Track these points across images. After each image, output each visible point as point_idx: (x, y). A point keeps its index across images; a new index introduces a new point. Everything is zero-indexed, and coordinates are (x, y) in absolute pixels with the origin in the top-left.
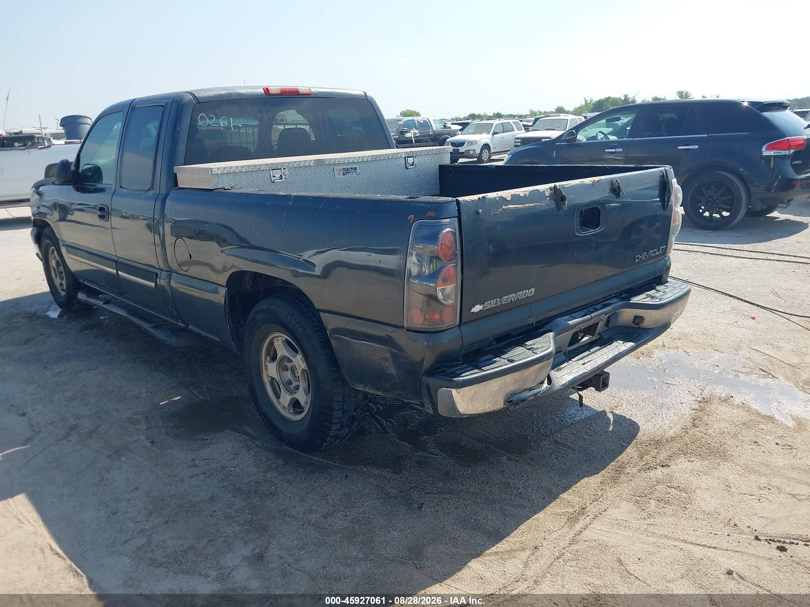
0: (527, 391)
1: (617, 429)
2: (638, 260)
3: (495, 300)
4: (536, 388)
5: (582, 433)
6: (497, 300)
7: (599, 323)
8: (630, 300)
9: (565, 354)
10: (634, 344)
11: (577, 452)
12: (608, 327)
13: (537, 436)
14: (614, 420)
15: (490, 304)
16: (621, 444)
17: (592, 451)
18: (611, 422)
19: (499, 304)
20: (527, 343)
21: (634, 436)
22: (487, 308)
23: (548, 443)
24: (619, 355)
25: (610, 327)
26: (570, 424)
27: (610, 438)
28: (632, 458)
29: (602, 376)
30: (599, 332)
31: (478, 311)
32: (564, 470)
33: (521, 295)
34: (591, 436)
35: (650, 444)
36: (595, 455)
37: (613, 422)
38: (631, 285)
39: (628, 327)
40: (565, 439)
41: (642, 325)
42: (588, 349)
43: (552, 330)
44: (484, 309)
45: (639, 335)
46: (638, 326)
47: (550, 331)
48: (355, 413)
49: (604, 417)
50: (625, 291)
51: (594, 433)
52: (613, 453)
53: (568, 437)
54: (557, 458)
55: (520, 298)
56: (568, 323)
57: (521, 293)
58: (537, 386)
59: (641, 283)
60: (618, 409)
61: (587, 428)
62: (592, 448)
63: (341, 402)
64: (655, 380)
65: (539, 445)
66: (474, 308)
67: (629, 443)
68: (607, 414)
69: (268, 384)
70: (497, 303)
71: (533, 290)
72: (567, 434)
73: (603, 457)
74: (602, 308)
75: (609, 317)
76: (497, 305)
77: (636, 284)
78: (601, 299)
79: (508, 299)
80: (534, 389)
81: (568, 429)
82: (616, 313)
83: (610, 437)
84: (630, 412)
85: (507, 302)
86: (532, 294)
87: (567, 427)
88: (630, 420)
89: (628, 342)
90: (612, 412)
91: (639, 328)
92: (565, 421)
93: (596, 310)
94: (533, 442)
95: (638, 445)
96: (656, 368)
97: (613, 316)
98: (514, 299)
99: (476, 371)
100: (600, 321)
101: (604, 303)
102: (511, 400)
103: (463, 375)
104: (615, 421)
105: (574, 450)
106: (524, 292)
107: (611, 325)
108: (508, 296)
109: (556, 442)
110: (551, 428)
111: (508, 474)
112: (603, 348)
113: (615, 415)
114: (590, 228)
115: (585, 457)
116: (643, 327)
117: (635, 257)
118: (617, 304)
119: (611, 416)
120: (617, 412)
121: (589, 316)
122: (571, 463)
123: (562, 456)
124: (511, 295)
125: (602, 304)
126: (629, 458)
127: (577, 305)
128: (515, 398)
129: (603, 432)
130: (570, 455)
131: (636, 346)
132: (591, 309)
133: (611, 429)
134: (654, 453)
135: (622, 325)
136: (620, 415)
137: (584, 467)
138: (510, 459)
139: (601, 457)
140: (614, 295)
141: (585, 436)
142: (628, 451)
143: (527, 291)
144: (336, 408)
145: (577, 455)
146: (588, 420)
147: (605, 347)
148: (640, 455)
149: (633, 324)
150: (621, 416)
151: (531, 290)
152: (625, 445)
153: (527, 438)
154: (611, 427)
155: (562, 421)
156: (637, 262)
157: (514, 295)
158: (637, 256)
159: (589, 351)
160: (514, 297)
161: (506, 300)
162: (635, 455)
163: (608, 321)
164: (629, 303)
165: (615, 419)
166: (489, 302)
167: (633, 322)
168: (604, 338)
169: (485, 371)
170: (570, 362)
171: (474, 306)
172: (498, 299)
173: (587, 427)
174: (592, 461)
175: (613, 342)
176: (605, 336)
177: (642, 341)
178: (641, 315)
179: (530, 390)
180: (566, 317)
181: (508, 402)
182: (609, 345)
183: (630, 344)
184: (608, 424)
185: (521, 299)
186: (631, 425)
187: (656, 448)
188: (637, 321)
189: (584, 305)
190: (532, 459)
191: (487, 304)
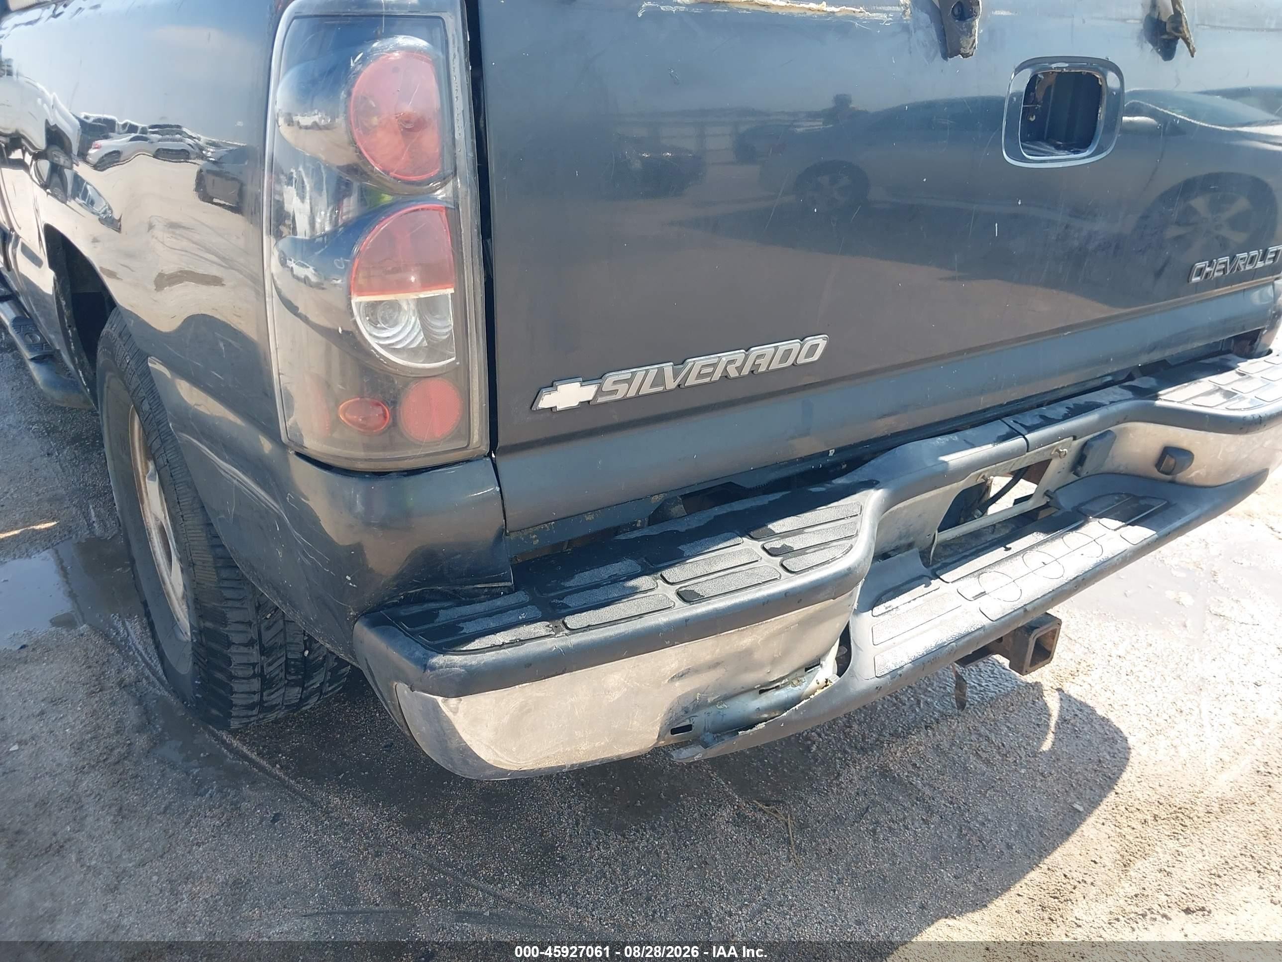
0: (751, 693)
1: (1064, 749)
2: (1198, 278)
3: (653, 370)
4: (785, 685)
5: (966, 749)
6: (661, 371)
7: (1051, 460)
8: (1156, 397)
9: (924, 555)
10: (1153, 532)
11: (936, 818)
12: (1076, 474)
13: (839, 745)
14: (1060, 716)
15: (629, 381)
16: (1071, 804)
17: (980, 818)
18: (1053, 723)
19: (671, 384)
20: (777, 526)
21: (1109, 781)
22: (618, 396)
23: (864, 773)
24: (1098, 569)
25: (1084, 474)
26: (937, 715)
27: (1040, 777)
28: (1095, 862)
29: (1036, 631)
30: (1049, 488)
31: (575, 404)
32: (884, 880)
33: (767, 358)
34: (987, 762)
35: (1155, 817)
36: (986, 832)
37: (1057, 723)
38: (1167, 353)
39: (1139, 476)
40: (914, 765)
41: (1186, 476)
42: (1003, 542)
43: (878, 482)
44: (601, 400)
45: (1167, 506)
46: (1169, 477)
47: (871, 484)
48: (307, 653)
49: (1034, 703)
50: (1147, 370)
51: (999, 753)
52: (1041, 833)
53: (923, 759)
54: (874, 831)
55: (762, 369)
56: (944, 462)
57: (768, 349)
58: (793, 676)
59: (1199, 347)
60: (1078, 680)
61: (980, 735)
62: (983, 810)
63: (250, 624)
64: (1187, 599)
65: (836, 778)
66: (554, 395)
67: (1094, 804)
68: (1045, 693)
69: (154, 532)
70: (660, 379)
71: (821, 342)
72: (922, 748)
73: (1009, 847)
74: (1066, 418)
75: (1085, 444)
76: (660, 389)
77: (1180, 349)
78: (1068, 386)
79: (710, 370)
80: (777, 688)
81: (927, 735)
82: (1108, 437)
83: (1042, 774)
84: (1109, 694)
85: (707, 380)
86: (816, 358)
87: (926, 727)
88: (1105, 721)
89: (1132, 524)
90: (1059, 690)
91: (1172, 482)
92: (926, 702)
93: (1048, 422)
94: (823, 763)
95: (1118, 817)
96: (1191, 567)
97: (1098, 443)
98: (740, 369)
99: (540, 628)
100: (1056, 457)
101: (1075, 400)
102: (687, 723)
103: (471, 646)
104: (1063, 720)
105: (929, 810)
106: (783, 346)
107: (1088, 467)
108: (713, 359)
109: (885, 772)
110: (883, 724)
111: (719, 877)
112: (1053, 539)
113: (1065, 698)
114: (1058, 148)
115: (958, 837)
116: (1184, 480)
117: (1193, 266)
118: (1113, 409)
119: (1053, 703)
120: (1073, 691)
121: (1018, 442)
122: (911, 855)
123: (890, 828)
124: (725, 357)
125: (1070, 403)
126: (1087, 863)
127: (985, 401)
128: (700, 720)
129: (1023, 753)
130: (917, 824)
131: (1157, 539)
132: (1030, 419)
133: (1046, 746)
134: (1165, 853)
135: (1121, 468)
136: (1081, 703)
137: (948, 876)
138: (740, 819)
139: (1003, 846)
140: (1109, 378)
141: (973, 763)
142: (1086, 834)
143: (795, 344)
144: (235, 638)
145: (936, 829)
146: (989, 709)
147: (1061, 536)
148: (1123, 856)
149: (1156, 470)
150: (1082, 706)
151: (810, 341)
152: (1081, 809)
153: (808, 749)
154: (1050, 737)
155: (919, 702)
156: (1197, 284)
157: (739, 355)
158: (1199, 265)
159: (1007, 549)
160: (738, 364)
161: (704, 371)
162: (1108, 854)
163: (1080, 459)
164: (1153, 404)
165: (1065, 713)
166: (625, 374)
167: (1159, 463)
168: (1063, 504)
169: (573, 631)
170: (935, 583)
171: (552, 386)
172: (668, 368)
173: (982, 730)
174: (973, 857)
175: (1087, 521)
176: (1066, 502)
177: (1178, 524)
178: (1184, 445)
179: (761, 692)
180: (939, 438)
181: (674, 731)
182: (1072, 530)
183: (1140, 534)
184: (1042, 728)
185: (768, 372)
186: (1106, 740)
187: (1174, 836)
188: (1170, 461)
189: (1008, 404)
190: (802, 827)
191: (615, 382)
